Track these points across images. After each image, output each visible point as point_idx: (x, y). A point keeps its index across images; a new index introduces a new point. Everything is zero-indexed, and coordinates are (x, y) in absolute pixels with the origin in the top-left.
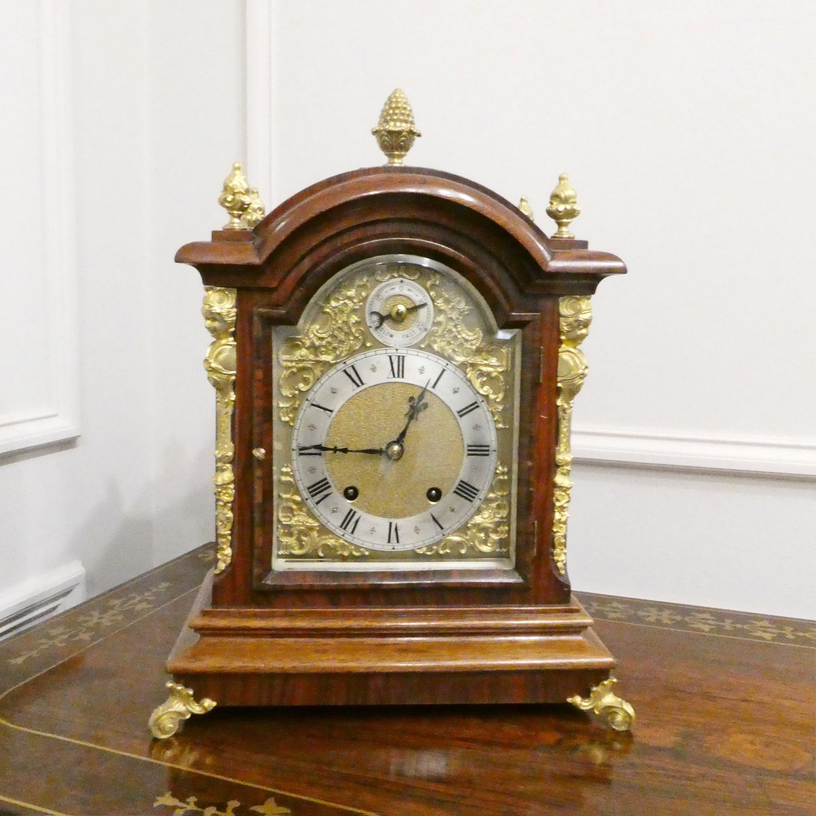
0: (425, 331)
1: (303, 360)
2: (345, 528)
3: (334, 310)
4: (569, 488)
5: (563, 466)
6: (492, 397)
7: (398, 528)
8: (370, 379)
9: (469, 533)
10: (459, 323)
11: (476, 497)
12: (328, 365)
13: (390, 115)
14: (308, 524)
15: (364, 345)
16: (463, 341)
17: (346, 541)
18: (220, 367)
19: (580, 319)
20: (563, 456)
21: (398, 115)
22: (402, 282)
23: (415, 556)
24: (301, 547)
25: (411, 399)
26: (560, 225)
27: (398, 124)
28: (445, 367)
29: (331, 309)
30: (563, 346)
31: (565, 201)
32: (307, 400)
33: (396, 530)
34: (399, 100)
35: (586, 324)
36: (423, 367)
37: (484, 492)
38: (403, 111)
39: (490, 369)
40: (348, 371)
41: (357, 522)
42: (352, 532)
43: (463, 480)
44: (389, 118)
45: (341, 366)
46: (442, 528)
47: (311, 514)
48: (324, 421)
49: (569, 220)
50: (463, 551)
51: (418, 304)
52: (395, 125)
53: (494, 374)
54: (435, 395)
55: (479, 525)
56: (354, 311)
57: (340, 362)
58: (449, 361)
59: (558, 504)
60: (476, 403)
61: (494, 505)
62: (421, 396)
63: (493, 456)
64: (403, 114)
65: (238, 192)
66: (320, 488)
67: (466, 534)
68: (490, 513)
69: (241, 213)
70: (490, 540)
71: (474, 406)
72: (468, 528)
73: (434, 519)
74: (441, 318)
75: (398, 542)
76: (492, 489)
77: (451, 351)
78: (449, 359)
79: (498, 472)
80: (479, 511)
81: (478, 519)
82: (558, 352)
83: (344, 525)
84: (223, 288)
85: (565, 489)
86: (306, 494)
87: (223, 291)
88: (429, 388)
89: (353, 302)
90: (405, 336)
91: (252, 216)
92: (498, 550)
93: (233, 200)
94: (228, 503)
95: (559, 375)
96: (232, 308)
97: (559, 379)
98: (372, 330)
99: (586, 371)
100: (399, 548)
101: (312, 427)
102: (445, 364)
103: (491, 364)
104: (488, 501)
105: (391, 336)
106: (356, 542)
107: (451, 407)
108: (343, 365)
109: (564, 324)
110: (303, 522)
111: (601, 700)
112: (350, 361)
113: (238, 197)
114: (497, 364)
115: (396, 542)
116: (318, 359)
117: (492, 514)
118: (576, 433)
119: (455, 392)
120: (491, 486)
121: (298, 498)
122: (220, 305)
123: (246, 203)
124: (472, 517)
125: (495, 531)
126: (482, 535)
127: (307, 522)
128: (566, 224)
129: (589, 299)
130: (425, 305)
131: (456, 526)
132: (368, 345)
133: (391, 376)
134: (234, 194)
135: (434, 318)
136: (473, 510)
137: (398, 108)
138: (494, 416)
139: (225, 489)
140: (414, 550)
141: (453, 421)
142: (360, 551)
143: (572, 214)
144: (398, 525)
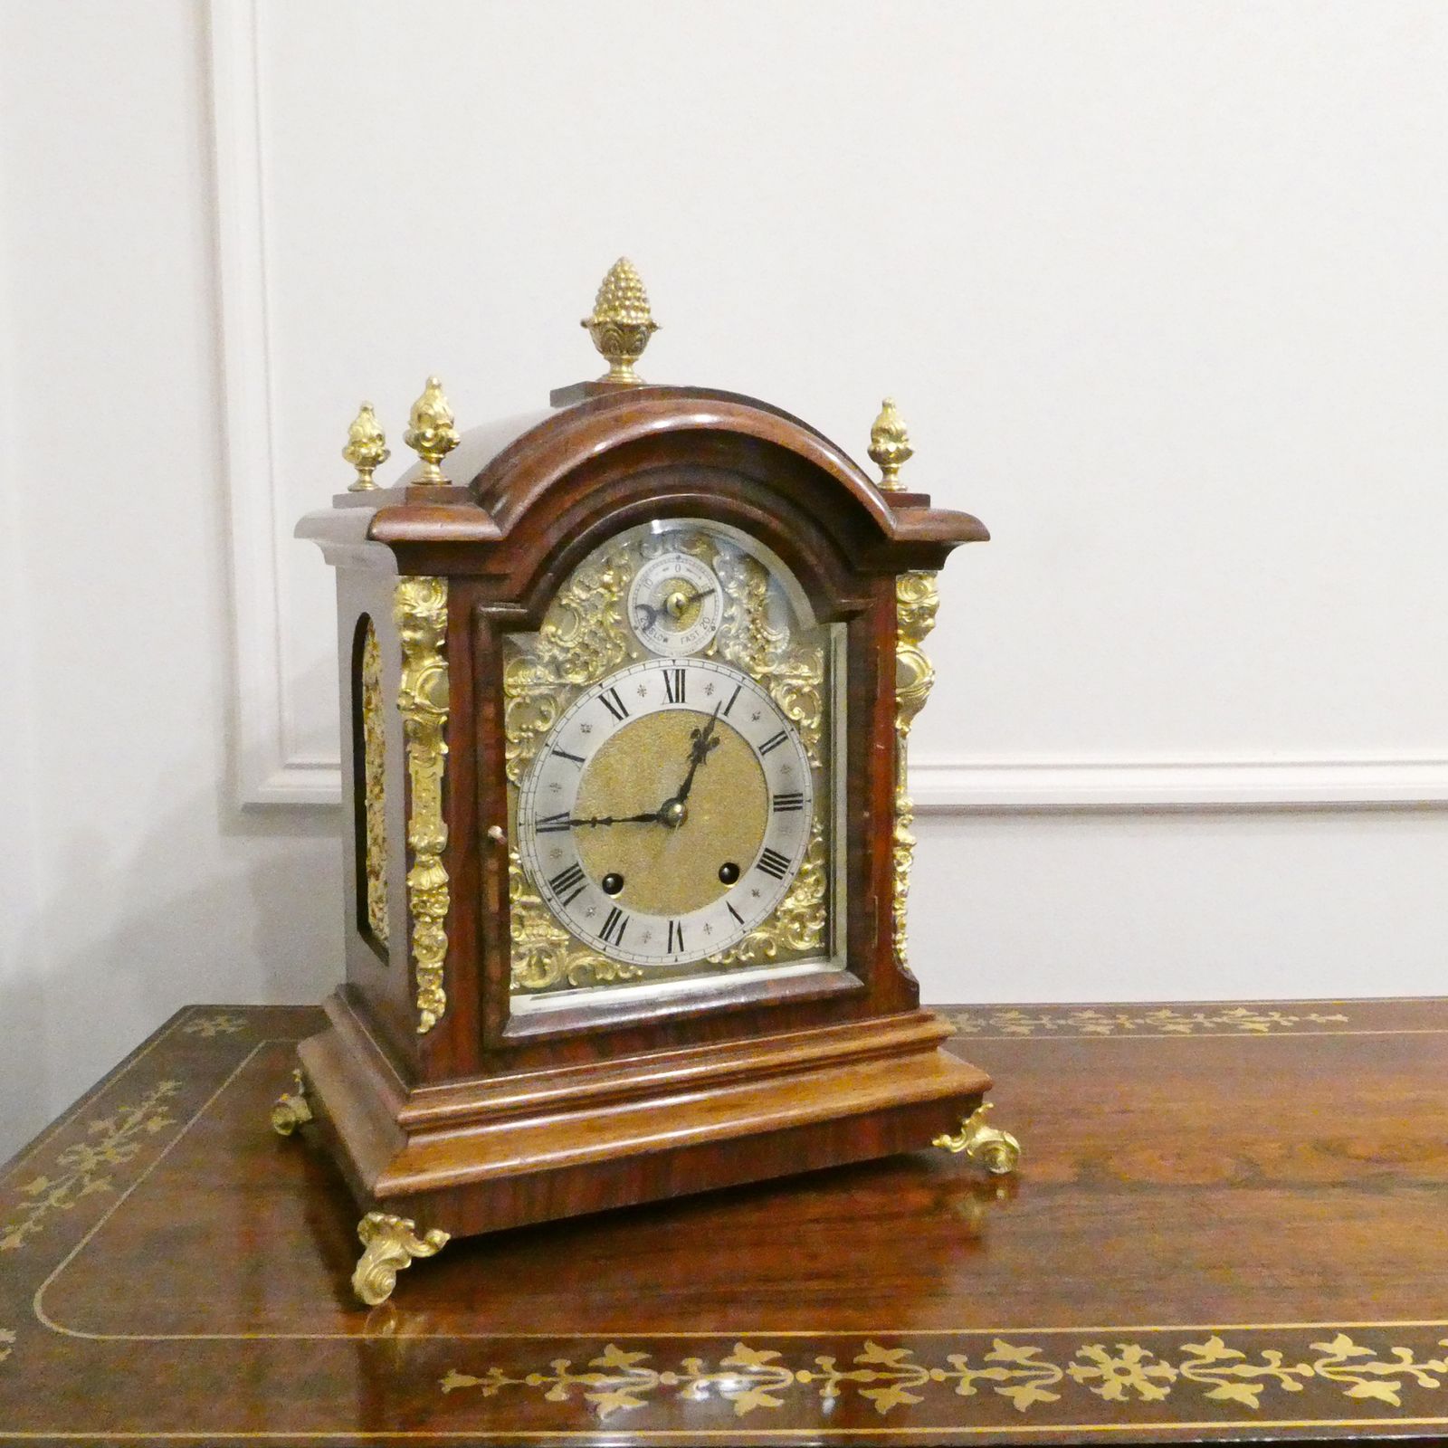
0: (713, 630)
1: (540, 684)
2: (606, 939)
3: (583, 604)
4: (911, 846)
5: (903, 815)
6: (805, 723)
7: (682, 929)
8: (637, 709)
9: (779, 924)
10: (758, 617)
11: (787, 871)
12: (578, 690)
13: (618, 298)
14: (554, 938)
15: (628, 655)
16: (763, 642)
17: (608, 957)
18: (427, 702)
19: (925, 605)
20: (904, 801)
21: (632, 301)
22: (679, 558)
23: (706, 967)
24: (543, 973)
25: (695, 733)
26: (886, 471)
27: (633, 314)
28: (742, 682)
29: (578, 603)
30: (901, 643)
31: (896, 437)
32: (547, 745)
33: (679, 931)
34: (631, 276)
35: (931, 612)
36: (711, 685)
37: (796, 862)
38: (638, 294)
39: (800, 682)
40: (605, 696)
41: (624, 926)
42: (617, 944)
43: (770, 848)
44: (617, 304)
45: (596, 691)
46: (742, 922)
47: (556, 922)
48: (573, 777)
49: (900, 465)
50: (772, 953)
51: (701, 591)
52: (629, 316)
53: (806, 690)
54: (728, 725)
55: (791, 911)
56: (611, 605)
57: (594, 684)
58: (747, 674)
59: (900, 869)
60: (783, 732)
61: (811, 880)
62: (709, 729)
63: (809, 808)
64: (638, 299)
65: (443, 425)
66: (568, 881)
67: (775, 927)
68: (806, 892)
69: (441, 456)
70: (807, 932)
71: (781, 738)
72: (778, 919)
73: (731, 910)
74: (734, 610)
75: (682, 949)
76: (807, 858)
77: (748, 659)
78: (747, 671)
79: (815, 831)
80: (791, 891)
81: (789, 903)
82: (895, 653)
83: (605, 934)
84: (429, 578)
85: (906, 847)
86: (547, 892)
87: (429, 582)
88: (720, 715)
89: (610, 591)
90: (685, 640)
91: (370, 449)
92: (817, 946)
93: (436, 435)
94: (439, 917)
95: (897, 685)
96: (442, 608)
97: (898, 691)
98: (638, 633)
99: (933, 679)
100: (684, 959)
101: (556, 787)
102: (741, 679)
103: (803, 675)
104: (802, 875)
105: (666, 640)
106: (625, 957)
107: (750, 741)
108: (598, 688)
109: (904, 613)
110: (546, 936)
111: (974, 1136)
112: (608, 682)
113: (442, 432)
114: (810, 674)
115: (679, 949)
116: (563, 681)
117: (809, 894)
118: (915, 768)
119: (755, 718)
120: (807, 853)
121: (535, 899)
122: (426, 604)
123: (455, 441)
124: (781, 903)
125: (814, 918)
126: (797, 925)
127: (552, 936)
128: (895, 471)
129: (934, 576)
130: (712, 591)
131: (760, 919)
132: (635, 655)
133: (668, 700)
134: (437, 427)
135: (725, 611)
136: (783, 890)
137: (631, 289)
138: (807, 751)
139: (434, 896)
140: (705, 959)
141: (753, 762)
142: (630, 971)
143: (904, 455)
144: (682, 926)
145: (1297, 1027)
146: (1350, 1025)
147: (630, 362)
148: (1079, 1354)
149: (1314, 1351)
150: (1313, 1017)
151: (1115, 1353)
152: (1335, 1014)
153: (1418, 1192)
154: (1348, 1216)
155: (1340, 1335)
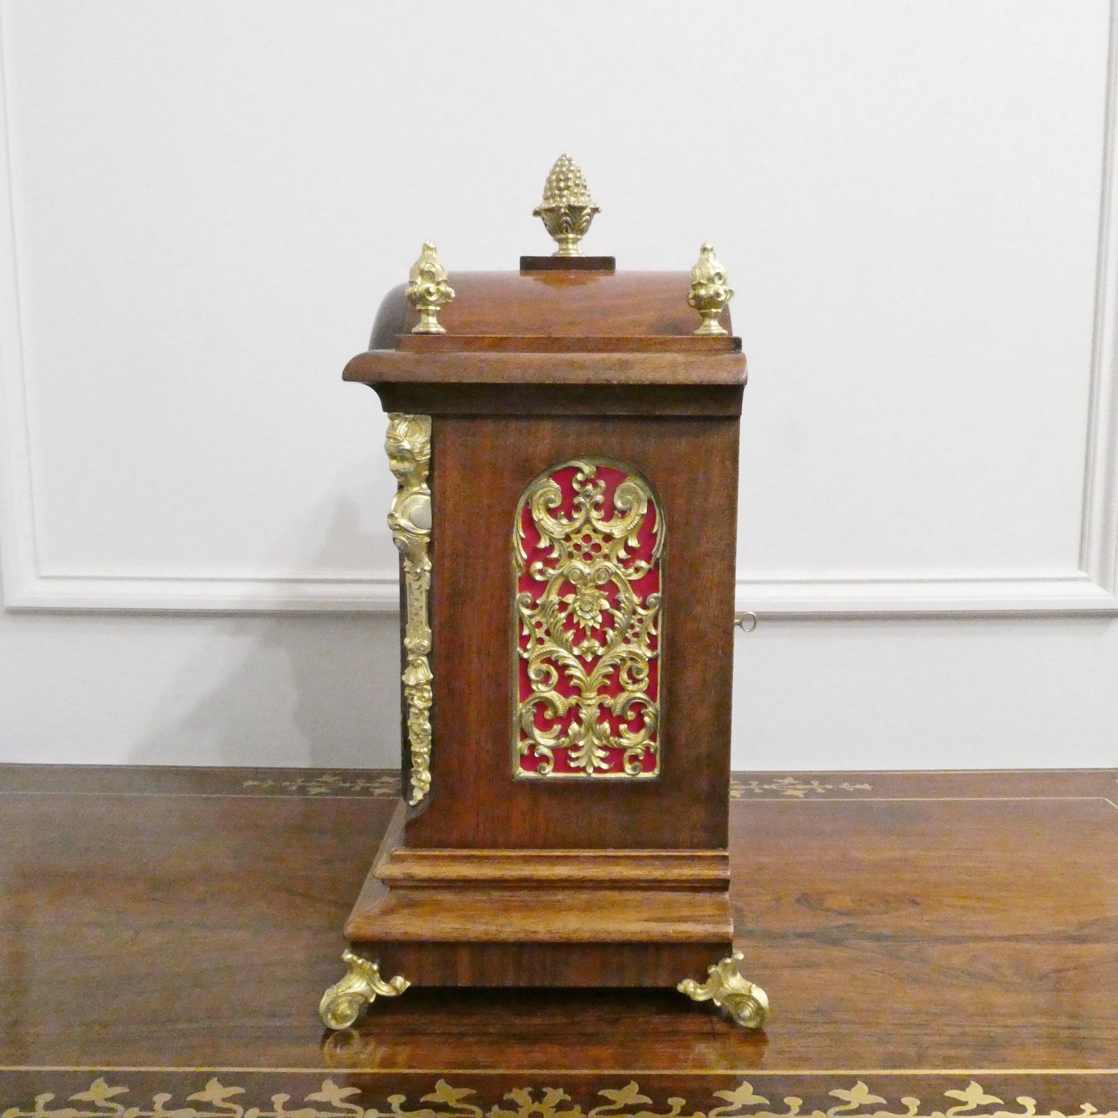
145: (830, 793)
146: (873, 793)
147: (575, 241)
148: (506, 1097)
149: (717, 1098)
150: (845, 786)
151: (538, 1096)
152: (862, 784)
153: (869, 945)
154: (798, 966)
155: (745, 1083)
